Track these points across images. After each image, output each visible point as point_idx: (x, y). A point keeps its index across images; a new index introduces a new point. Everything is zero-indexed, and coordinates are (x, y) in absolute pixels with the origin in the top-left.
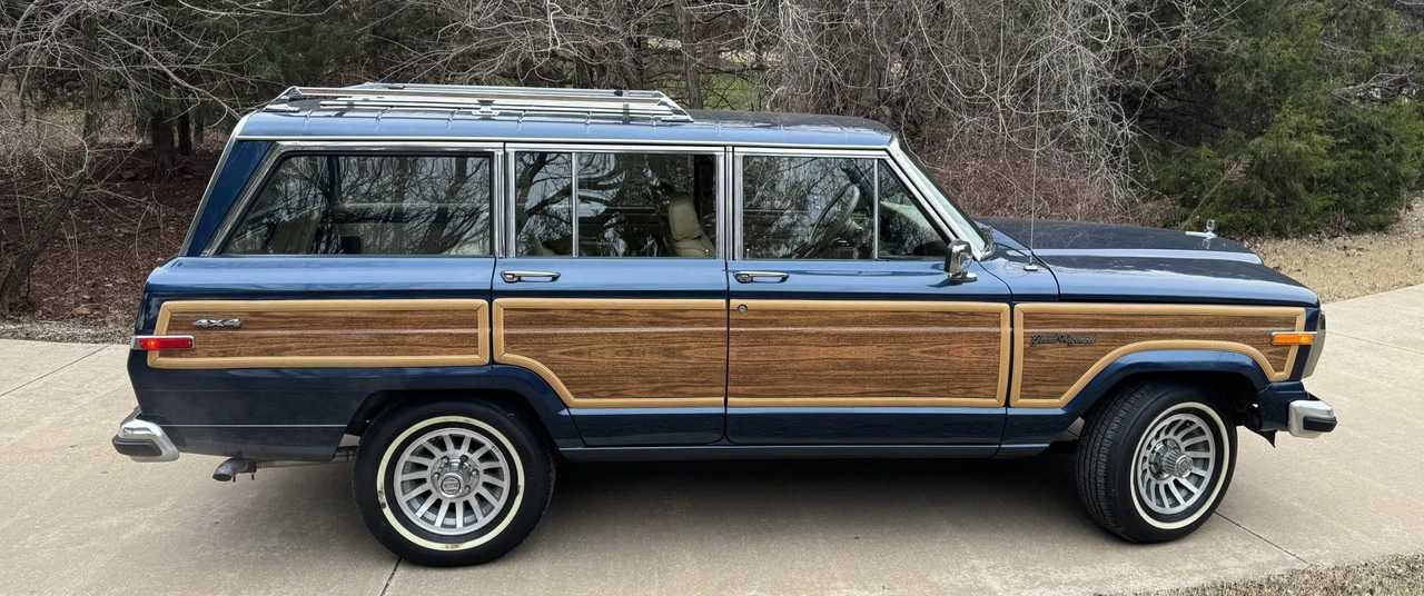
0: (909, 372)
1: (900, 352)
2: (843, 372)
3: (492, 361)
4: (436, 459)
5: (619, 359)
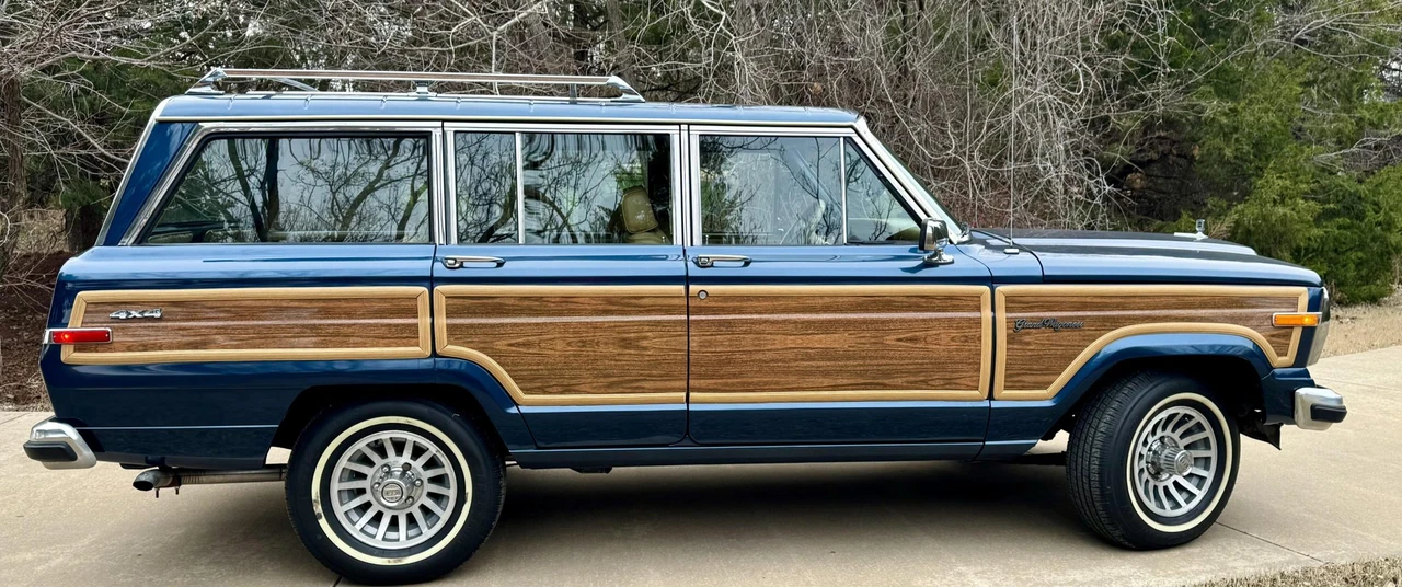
0: (884, 362)
1: (873, 340)
2: (813, 363)
3: (434, 354)
4: (376, 467)
5: (571, 350)
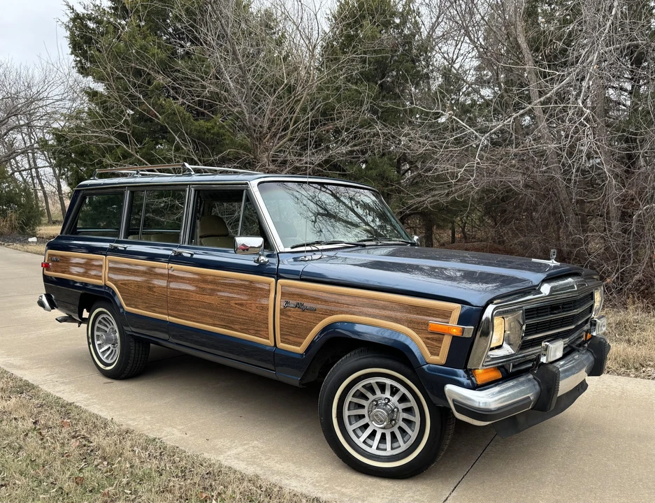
1: (226, 302)
3: (104, 284)
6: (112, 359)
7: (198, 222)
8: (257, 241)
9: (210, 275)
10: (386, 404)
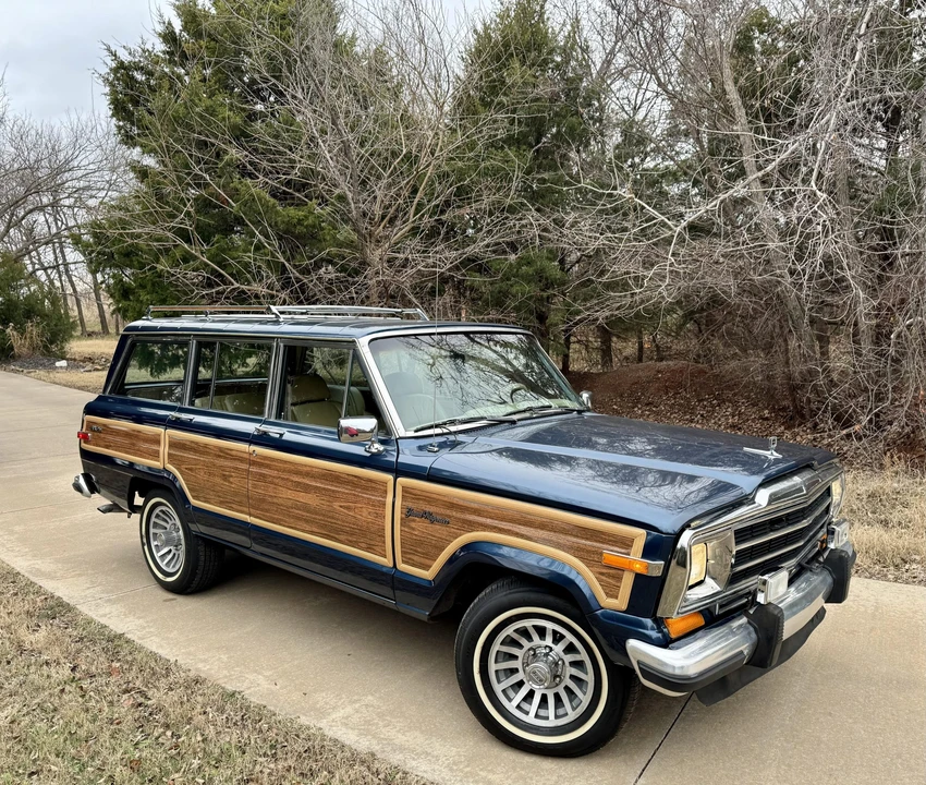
0: (334, 521)
1: (328, 504)
3: (163, 467)
5: (206, 477)
6: (174, 566)
7: (289, 386)
8: (368, 423)
9: (306, 466)
10: (547, 655)
